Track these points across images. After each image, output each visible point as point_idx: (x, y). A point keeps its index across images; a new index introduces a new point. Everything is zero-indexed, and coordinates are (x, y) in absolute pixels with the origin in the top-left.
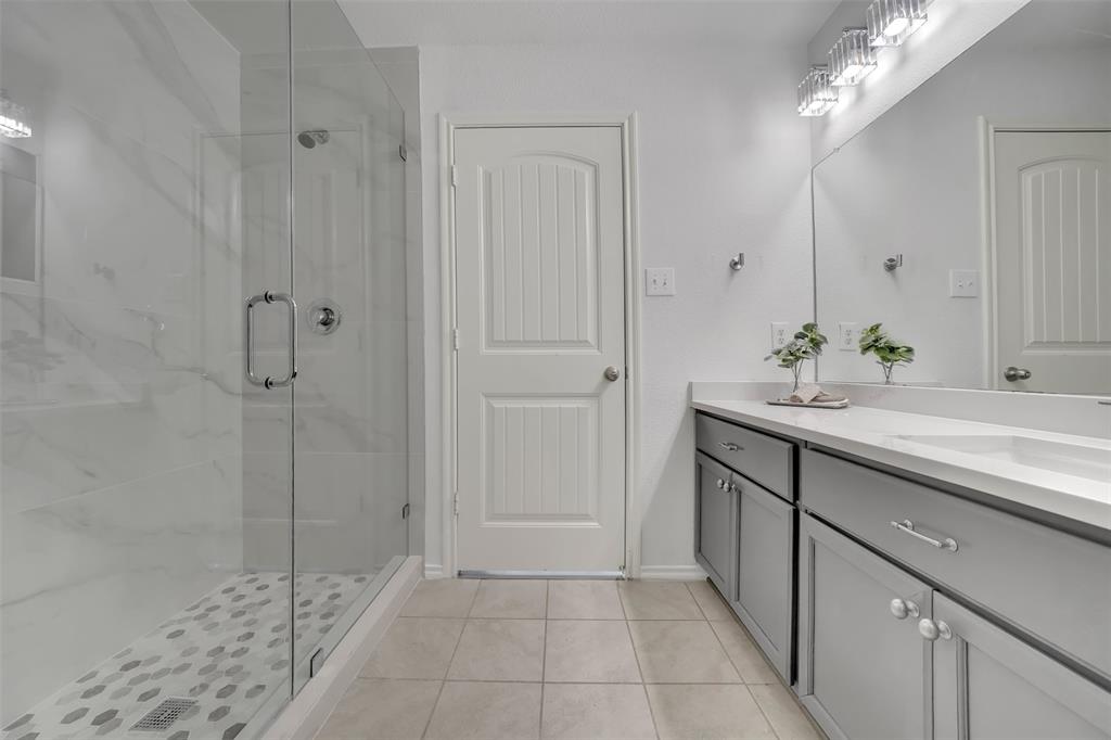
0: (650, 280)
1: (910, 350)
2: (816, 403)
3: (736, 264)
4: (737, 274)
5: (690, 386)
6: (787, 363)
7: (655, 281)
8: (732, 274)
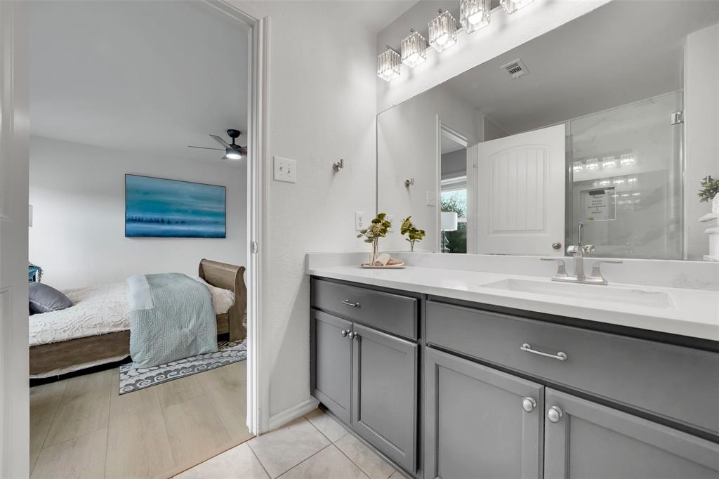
0: (277, 168)
1: (423, 232)
2: (390, 265)
3: (337, 166)
4: (338, 174)
5: (307, 257)
6: (370, 240)
7: (281, 168)
8: (334, 174)
